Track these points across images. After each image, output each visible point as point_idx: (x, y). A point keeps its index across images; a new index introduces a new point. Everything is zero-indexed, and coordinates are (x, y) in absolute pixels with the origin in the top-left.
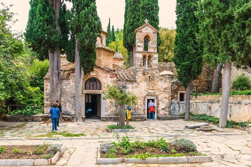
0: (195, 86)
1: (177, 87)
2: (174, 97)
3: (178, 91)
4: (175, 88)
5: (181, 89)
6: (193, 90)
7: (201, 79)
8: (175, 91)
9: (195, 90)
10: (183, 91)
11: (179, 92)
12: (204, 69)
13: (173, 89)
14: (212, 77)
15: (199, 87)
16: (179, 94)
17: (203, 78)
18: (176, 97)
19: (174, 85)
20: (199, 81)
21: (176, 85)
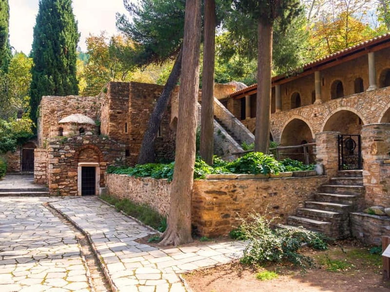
0: (122, 151)
1: (74, 151)
2: (67, 177)
3: (78, 162)
4: (70, 155)
5: (87, 157)
6: (118, 159)
7: (139, 134)
8: (70, 162)
9: (124, 159)
10: (91, 161)
11: (79, 164)
12: (146, 112)
13: (63, 156)
14: (164, 129)
15: (133, 152)
16: (80, 169)
17: (142, 132)
18: (73, 177)
19: (67, 147)
20: (134, 139)
21: (72, 148)
